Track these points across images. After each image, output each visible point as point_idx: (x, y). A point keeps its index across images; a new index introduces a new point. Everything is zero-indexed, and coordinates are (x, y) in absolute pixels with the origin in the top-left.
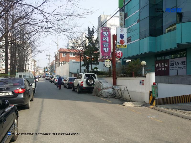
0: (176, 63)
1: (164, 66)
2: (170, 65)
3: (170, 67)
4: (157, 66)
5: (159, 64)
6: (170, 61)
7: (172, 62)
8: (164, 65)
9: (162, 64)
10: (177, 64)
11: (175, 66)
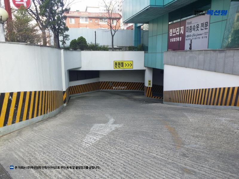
0: (194, 26)
1: (178, 34)
2: (187, 32)
3: (187, 34)
4: (170, 34)
5: (174, 30)
6: (187, 24)
7: (190, 25)
8: (179, 32)
9: (176, 30)
10: (196, 29)
11: (193, 32)
